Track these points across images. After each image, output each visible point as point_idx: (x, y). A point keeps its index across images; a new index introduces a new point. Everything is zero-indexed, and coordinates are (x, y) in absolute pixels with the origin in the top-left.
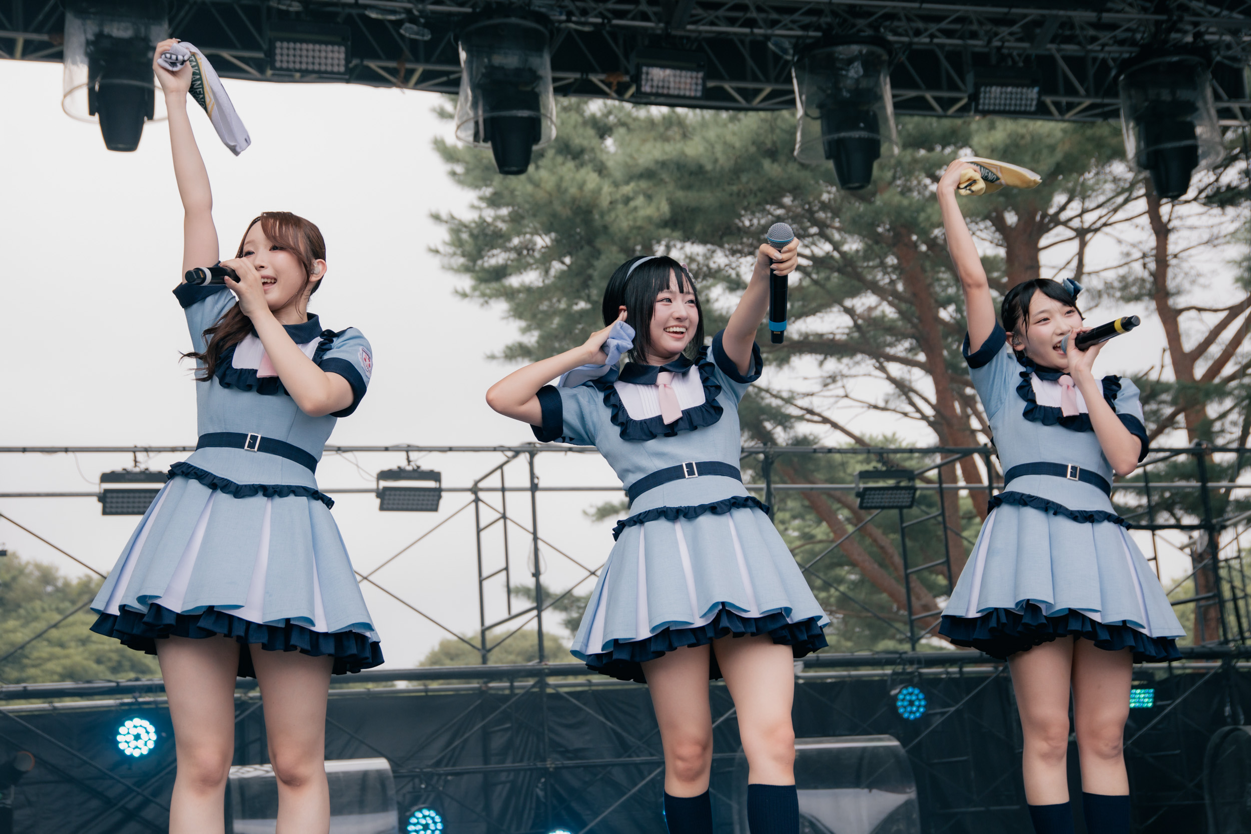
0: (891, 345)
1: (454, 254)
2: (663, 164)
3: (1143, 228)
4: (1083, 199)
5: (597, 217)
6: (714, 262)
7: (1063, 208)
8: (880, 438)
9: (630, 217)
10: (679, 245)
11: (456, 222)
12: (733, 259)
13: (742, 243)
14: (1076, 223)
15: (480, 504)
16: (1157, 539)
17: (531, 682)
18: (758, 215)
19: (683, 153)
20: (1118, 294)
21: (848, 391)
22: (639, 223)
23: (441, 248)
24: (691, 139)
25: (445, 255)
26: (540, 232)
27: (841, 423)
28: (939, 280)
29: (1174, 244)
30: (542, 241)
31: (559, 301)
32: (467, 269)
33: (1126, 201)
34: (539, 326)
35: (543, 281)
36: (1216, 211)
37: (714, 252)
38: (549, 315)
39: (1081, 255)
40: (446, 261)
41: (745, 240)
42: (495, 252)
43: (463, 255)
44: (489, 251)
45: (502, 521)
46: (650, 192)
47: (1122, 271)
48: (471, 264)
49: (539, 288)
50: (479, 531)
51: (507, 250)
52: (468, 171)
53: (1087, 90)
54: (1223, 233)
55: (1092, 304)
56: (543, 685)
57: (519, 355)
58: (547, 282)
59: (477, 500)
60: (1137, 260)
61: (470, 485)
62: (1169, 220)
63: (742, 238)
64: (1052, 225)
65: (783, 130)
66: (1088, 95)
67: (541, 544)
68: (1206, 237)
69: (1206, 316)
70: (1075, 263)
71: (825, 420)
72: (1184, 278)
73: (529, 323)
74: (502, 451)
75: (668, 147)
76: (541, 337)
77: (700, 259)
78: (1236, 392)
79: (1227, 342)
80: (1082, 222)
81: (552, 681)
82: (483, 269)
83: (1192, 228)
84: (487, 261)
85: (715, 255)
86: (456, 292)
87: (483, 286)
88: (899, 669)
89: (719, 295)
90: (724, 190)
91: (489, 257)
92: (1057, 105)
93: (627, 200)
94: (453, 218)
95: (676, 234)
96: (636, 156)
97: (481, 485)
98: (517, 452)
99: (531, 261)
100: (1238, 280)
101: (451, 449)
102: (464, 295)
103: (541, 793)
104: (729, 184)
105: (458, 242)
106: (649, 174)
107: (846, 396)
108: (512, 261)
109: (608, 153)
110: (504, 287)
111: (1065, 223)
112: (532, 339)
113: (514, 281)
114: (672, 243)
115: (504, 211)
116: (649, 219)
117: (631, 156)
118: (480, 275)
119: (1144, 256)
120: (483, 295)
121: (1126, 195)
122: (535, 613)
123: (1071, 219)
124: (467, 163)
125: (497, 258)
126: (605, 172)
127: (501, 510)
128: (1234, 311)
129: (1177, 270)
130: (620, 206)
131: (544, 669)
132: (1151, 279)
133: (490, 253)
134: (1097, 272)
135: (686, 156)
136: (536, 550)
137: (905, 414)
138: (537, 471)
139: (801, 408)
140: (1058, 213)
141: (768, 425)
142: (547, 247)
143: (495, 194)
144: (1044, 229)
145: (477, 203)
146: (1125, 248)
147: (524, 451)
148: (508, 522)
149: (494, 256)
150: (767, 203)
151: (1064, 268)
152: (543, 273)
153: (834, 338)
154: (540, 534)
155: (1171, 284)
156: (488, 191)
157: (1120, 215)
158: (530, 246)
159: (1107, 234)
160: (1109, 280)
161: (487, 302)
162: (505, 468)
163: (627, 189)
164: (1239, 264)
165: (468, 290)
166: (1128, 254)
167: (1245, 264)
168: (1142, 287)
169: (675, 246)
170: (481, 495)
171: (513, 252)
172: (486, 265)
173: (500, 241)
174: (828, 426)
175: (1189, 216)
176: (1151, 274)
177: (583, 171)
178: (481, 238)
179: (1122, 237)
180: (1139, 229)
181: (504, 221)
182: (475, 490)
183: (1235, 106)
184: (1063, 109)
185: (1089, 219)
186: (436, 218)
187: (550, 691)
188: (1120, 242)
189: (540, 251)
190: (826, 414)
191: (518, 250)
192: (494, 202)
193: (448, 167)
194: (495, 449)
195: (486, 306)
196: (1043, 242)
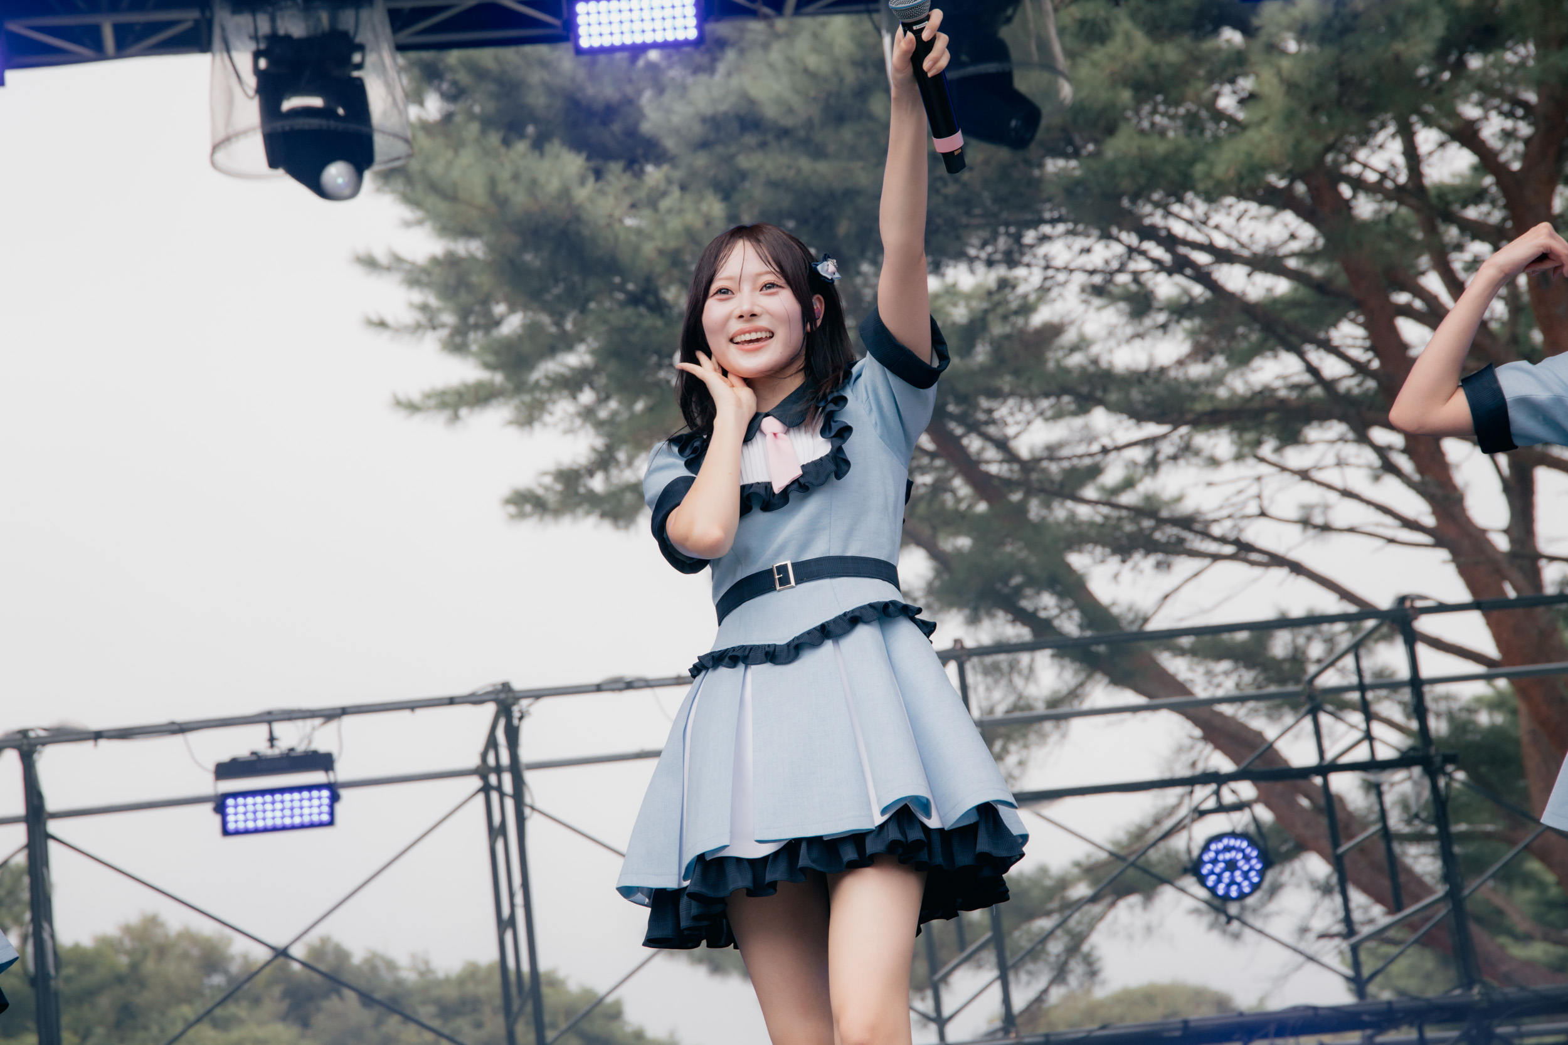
1: (422, 326)
21: (1266, 503)
94: (399, 259)
102: (414, 409)
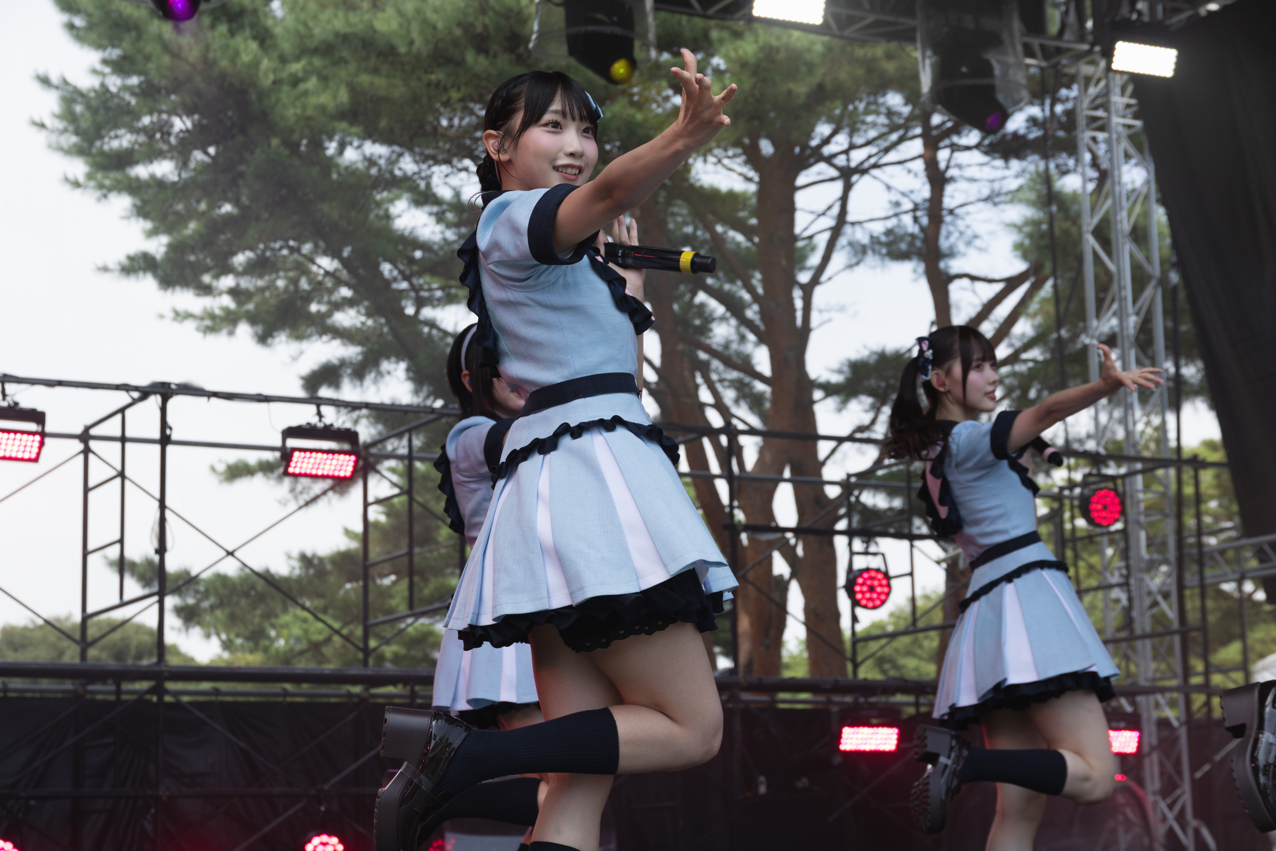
1: (65, 130)
2: (345, 38)
3: (916, 175)
4: (853, 132)
5: (254, 97)
6: (400, 169)
7: (826, 141)
9: (298, 104)
10: (356, 143)
11: (70, 89)
12: (424, 167)
13: (437, 148)
14: (841, 161)
15: (91, 456)
16: (915, 551)
17: (143, 685)
18: (459, 114)
19: (371, 27)
20: (884, 251)
22: (309, 112)
23: (48, 122)
24: (383, 10)
25: (52, 131)
26: (180, 111)
28: (674, 215)
29: (952, 196)
30: (180, 124)
31: (198, 201)
32: (80, 151)
33: (901, 140)
34: (169, 230)
35: (179, 175)
36: (999, 163)
37: (400, 155)
38: (183, 220)
39: (844, 199)
40: (54, 138)
41: (441, 144)
42: (121, 132)
43: (77, 133)
44: (110, 130)
45: (118, 480)
46: (325, 72)
47: (891, 223)
48: (85, 145)
49: (174, 184)
50: (87, 490)
51: (133, 130)
52: (90, 27)
54: (1004, 190)
55: (854, 261)
56: (159, 690)
57: (140, 269)
58: (184, 175)
59: (87, 451)
60: (906, 212)
61: (79, 430)
62: (948, 167)
63: (437, 142)
64: (812, 160)
65: (497, 13)
67: (168, 514)
68: (986, 192)
69: (980, 285)
70: (836, 210)
72: (958, 239)
73: (157, 224)
74: (127, 391)
75: (354, 18)
76: (171, 247)
77: (382, 162)
78: (1007, 381)
79: (1001, 320)
80: (848, 160)
81: (171, 686)
82: (102, 153)
83: (972, 180)
84: (108, 143)
85: (402, 159)
86: (67, 179)
87: (99, 176)
89: (403, 211)
90: (419, 79)
91: (111, 138)
93: (295, 81)
94: (66, 82)
95: (354, 130)
96: (311, 24)
97: (93, 432)
98: (145, 393)
99: (165, 147)
100: (1018, 247)
101: (60, 383)
102: (76, 184)
103: (149, 827)
104: (426, 72)
105: (68, 116)
106: (327, 49)
108: (141, 145)
109: (274, 18)
110: (129, 179)
111: (829, 160)
112: (158, 246)
113: (141, 171)
114: (348, 139)
115: (134, 80)
116: (322, 108)
117: (305, 24)
118: (98, 159)
119: (916, 208)
120: (101, 186)
121: (901, 132)
122: (156, 598)
123: (835, 155)
124: (89, 15)
125: (122, 140)
126: (269, 42)
127: (119, 468)
128: (1012, 283)
129: (951, 228)
130: (286, 88)
131: (163, 672)
132: (921, 235)
133: (112, 134)
134: (860, 223)
135: (375, 31)
136: (162, 521)
138: (170, 420)
140: (820, 146)
142: (187, 131)
143: (124, 58)
144: (804, 164)
145: (99, 67)
146: (895, 197)
147: (155, 393)
148: (127, 482)
149: (117, 137)
150: (472, 100)
151: (824, 214)
152: (180, 164)
154: (168, 502)
155: (944, 244)
156: (114, 53)
157: (892, 156)
158: (165, 129)
159: (875, 177)
160: (875, 234)
161: (105, 196)
162: (128, 412)
163: (296, 67)
164: (1019, 228)
165: (81, 179)
166: (897, 204)
167: (1027, 229)
168: (911, 244)
169: (351, 144)
170: (93, 444)
171: (142, 133)
172: (106, 147)
173: (127, 119)
175: (969, 166)
176: (922, 229)
177: (239, 40)
178: (102, 112)
179: (891, 183)
180: (911, 176)
181: (133, 94)
182: (85, 437)
183: (1035, 42)
185: (857, 156)
186: (45, 81)
187: (168, 699)
188: (889, 188)
189: (177, 136)
191: (149, 132)
192: (120, 67)
193: (64, 18)
194: (118, 387)
195: (103, 200)
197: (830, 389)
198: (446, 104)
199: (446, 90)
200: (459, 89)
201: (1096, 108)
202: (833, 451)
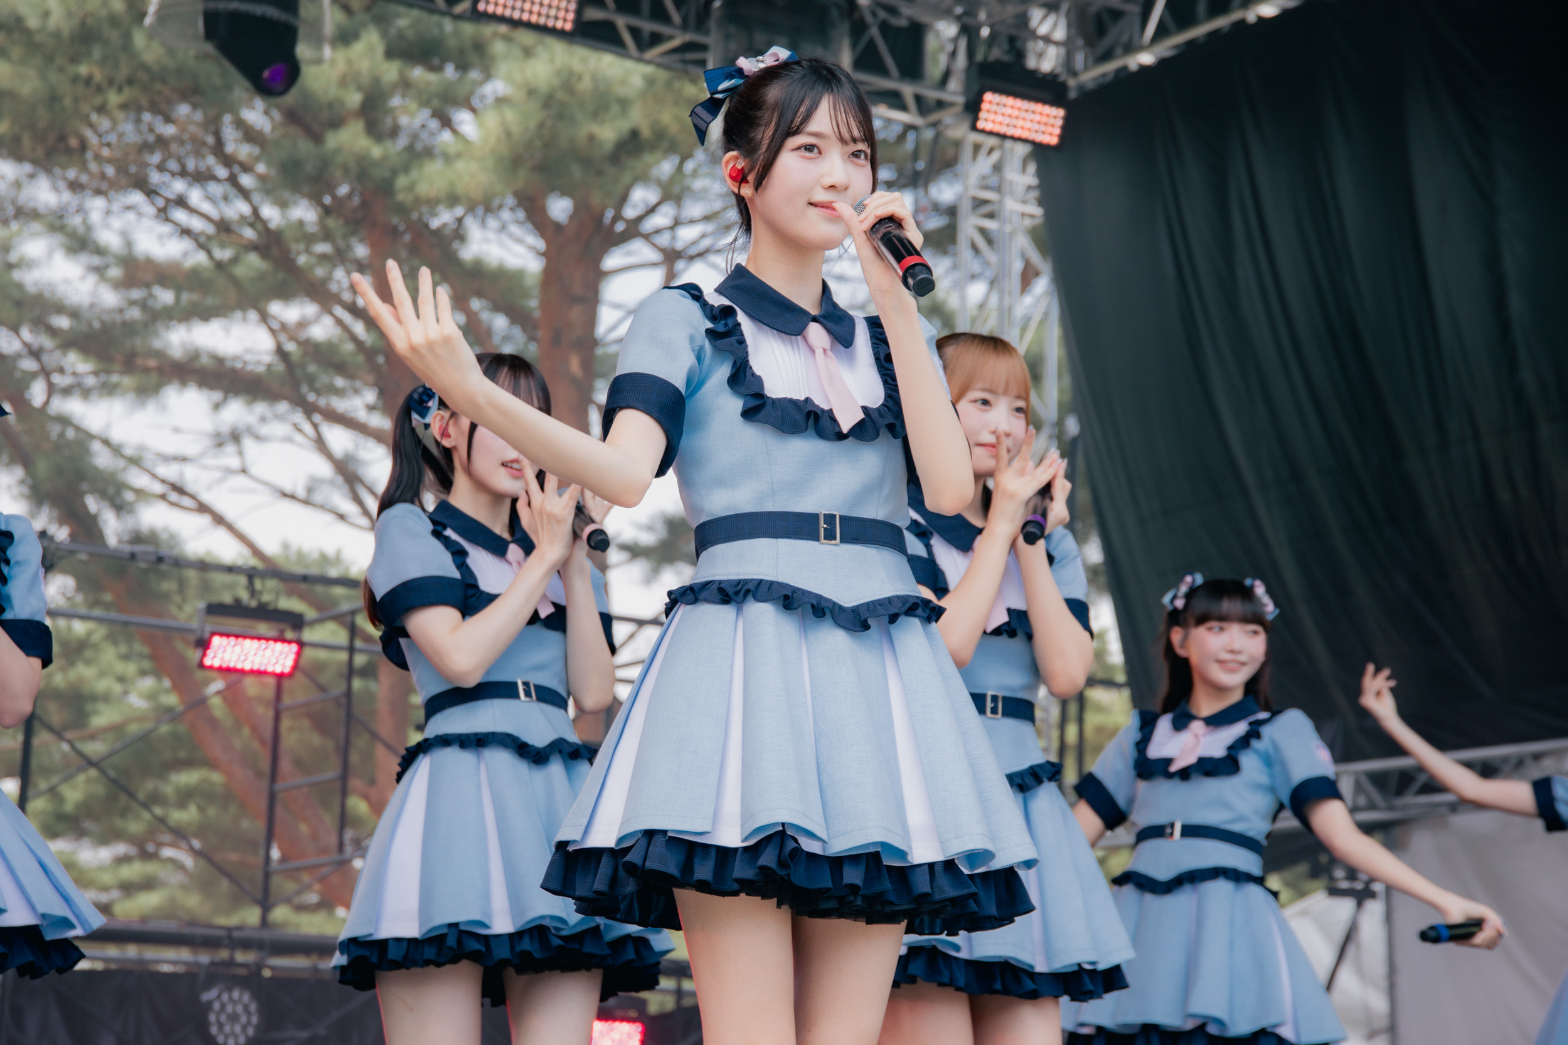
0: (340, 393)
4: (678, 203)
6: (32, 198)
7: (649, 212)
8: (315, 555)
12: (74, 197)
13: (86, 173)
14: (664, 240)
27: (230, 514)
37: (32, 177)
53: (685, 20)
63: (85, 162)
64: (627, 236)
66: (685, 27)
71: (203, 508)
80: (674, 238)
85: (34, 183)
88: (223, 954)
90: (61, 70)
92: (635, 32)
104: (71, 61)
107: (244, 471)
111: (647, 237)
123: (658, 231)
137: (342, 517)
139: (163, 481)
140: (640, 219)
141: (92, 503)
144: (613, 239)
150: (144, 109)
153: (244, 368)
174: (205, 520)
183: (908, 90)
184: (646, 42)
185: (687, 234)
190: (207, 497)
196: (611, 261)
197: (634, 551)
198: (102, 109)
199: (99, 89)
200: (120, 90)
201: (986, 188)
202: (632, 636)
